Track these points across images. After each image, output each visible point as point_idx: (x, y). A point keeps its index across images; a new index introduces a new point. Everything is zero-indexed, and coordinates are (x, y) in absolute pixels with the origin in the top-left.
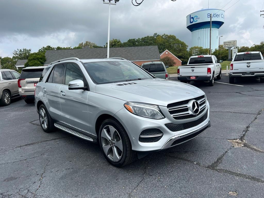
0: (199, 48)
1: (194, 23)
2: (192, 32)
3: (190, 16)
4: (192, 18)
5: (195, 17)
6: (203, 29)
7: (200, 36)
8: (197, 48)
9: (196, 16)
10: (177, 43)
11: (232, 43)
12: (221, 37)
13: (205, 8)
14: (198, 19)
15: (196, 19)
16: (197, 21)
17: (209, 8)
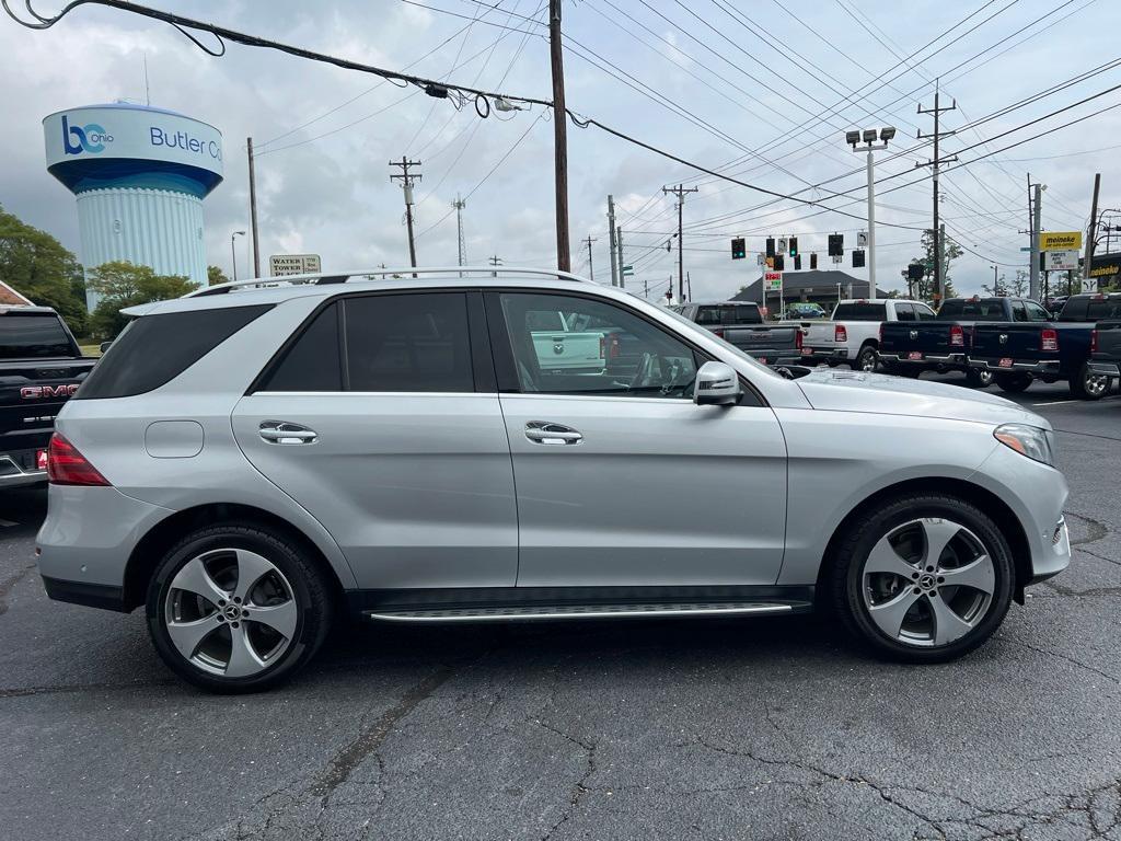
0: (136, 271)
1: (84, 155)
2: (76, 193)
3: (64, 118)
4: (76, 130)
5: (91, 127)
6: (135, 188)
7: (123, 217)
8: (127, 269)
9: (99, 129)
10: (12, 235)
11: (306, 266)
12: (236, 236)
13: (132, 101)
14: (106, 139)
15: (95, 138)
16: (101, 148)
17: (154, 105)
